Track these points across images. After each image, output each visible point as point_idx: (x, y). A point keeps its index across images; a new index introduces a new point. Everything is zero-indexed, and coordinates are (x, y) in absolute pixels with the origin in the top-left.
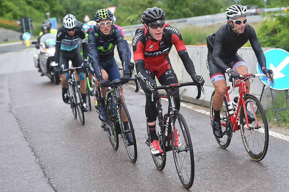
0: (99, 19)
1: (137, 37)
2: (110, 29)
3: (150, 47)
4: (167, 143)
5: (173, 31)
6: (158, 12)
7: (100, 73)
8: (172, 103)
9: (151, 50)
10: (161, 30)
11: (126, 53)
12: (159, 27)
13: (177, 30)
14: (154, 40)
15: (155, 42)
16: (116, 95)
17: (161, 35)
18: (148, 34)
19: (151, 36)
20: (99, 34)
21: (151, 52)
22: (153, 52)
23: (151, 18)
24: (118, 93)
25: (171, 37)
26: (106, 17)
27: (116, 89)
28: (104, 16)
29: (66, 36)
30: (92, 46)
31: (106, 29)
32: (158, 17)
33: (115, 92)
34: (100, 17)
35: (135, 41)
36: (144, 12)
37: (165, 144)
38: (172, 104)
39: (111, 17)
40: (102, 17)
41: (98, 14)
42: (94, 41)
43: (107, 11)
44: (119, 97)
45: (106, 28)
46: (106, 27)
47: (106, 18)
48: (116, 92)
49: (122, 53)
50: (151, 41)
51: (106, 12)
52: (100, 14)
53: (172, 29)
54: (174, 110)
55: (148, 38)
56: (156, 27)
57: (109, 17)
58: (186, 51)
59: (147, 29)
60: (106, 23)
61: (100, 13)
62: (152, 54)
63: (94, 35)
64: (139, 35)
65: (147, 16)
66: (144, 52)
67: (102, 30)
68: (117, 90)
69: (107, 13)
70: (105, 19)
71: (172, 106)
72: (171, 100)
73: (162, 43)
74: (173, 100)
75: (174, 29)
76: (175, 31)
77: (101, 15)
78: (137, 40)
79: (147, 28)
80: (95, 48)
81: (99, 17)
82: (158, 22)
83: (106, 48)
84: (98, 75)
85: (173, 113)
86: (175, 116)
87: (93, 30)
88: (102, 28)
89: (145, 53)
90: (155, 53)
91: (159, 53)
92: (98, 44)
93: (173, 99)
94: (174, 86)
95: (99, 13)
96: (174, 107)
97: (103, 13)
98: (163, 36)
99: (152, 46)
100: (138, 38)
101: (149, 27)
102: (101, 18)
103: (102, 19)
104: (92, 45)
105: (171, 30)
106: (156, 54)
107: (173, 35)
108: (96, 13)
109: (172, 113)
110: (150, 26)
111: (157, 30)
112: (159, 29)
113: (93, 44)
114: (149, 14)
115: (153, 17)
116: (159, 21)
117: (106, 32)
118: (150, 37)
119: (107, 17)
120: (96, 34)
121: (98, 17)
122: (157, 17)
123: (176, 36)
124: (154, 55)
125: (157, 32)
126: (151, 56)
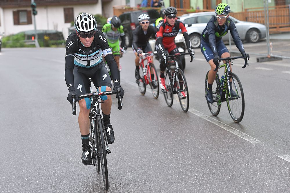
4: (174, 89)
6: (173, 9)
10: (174, 20)
14: (170, 26)
17: (174, 23)
18: (167, 22)
19: (168, 23)
22: (168, 33)
23: (168, 12)
25: (179, 25)
28: (219, 12)
37: (173, 90)
50: (168, 26)
55: (166, 24)
56: (170, 17)
58: (187, 32)
65: (166, 11)
66: (163, 33)
73: (174, 28)
82: (172, 15)
89: (164, 34)
90: (169, 34)
99: (168, 30)
107: (180, 23)
110: (168, 17)
112: (172, 19)
115: (170, 12)
122: (172, 12)
123: (182, 24)
124: (168, 35)
125: (171, 21)
126: (167, 36)
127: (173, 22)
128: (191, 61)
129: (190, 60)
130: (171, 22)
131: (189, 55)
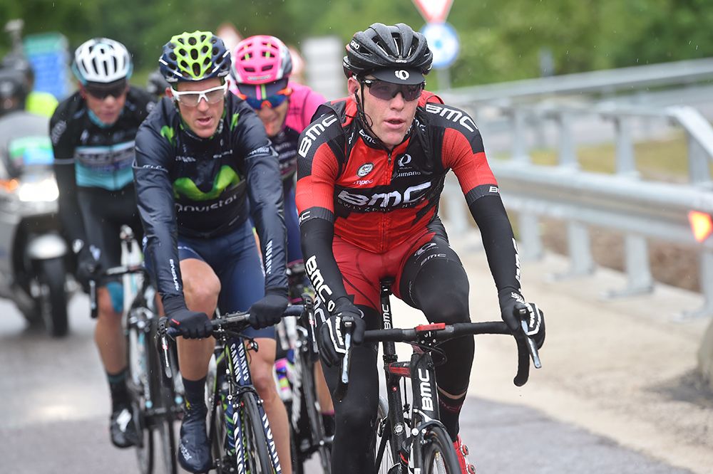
0: (176, 76)
1: (317, 128)
2: (218, 113)
3: (362, 172)
5: (448, 118)
7: (176, 284)
8: (423, 394)
9: (365, 182)
10: (403, 109)
11: (279, 208)
12: (399, 97)
13: (464, 114)
14: (378, 146)
15: (383, 154)
16: (234, 370)
17: (407, 127)
18: (360, 121)
19: (368, 130)
20: (178, 131)
21: (363, 191)
22: (368, 192)
24: (244, 365)
25: (441, 138)
26: (203, 69)
27: (237, 348)
28: (196, 67)
29: (85, 135)
30: (150, 177)
31: (204, 117)
32: (404, 58)
33: (232, 359)
34: (183, 68)
35: (310, 141)
36: (360, 33)
38: (423, 400)
39: (223, 67)
40: (190, 71)
41: (174, 57)
42: (158, 157)
43: (210, 47)
44: (245, 378)
45: (204, 113)
46: (203, 107)
47: (206, 76)
48: (235, 359)
49: (261, 209)
50: (364, 148)
51: (205, 49)
52: (180, 58)
53: (448, 113)
54: (427, 419)
55: (357, 136)
57: (218, 71)
59: (357, 96)
60: (202, 94)
61: (183, 52)
62: (365, 198)
63: (157, 135)
64: (324, 122)
65: (363, 49)
66: (337, 189)
67: (190, 119)
68: (238, 353)
69: (209, 54)
70: (201, 77)
71: (424, 408)
72: (422, 385)
73: (406, 159)
74: (429, 385)
75: (453, 112)
76: (455, 120)
77: (184, 64)
78: (314, 138)
79: (359, 93)
80: (160, 184)
81: (179, 71)
82: (399, 74)
83: (207, 186)
84: (168, 292)
85: (424, 431)
86: (429, 445)
87: (157, 115)
88: (189, 109)
89: (343, 195)
90: (376, 196)
91: (393, 199)
92: (173, 170)
93: (428, 379)
94: (432, 331)
95: (176, 51)
96: (432, 409)
97: (194, 54)
98: (412, 136)
99: (368, 168)
100: (319, 134)
101: (365, 91)
102: (183, 73)
103: (190, 79)
104: (149, 174)
105: (442, 115)
106: (381, 200)
107: (450, 133)
108: (168, 52)
109: (420, 432)
110: (369, 85)
111: (392, 105)
112: (398, 101)
113: (153, 170)
114: (372, 43)
115: (386, 55)
116: (403, 73)
117: (205, 127)
118: (366, 132)
119: (208, 72)
120: (168, 132)
121: (174, 67)
122: (400, 57)
123: (461, 135)
124: (372, 203)
125: (393, 115)
126: (362, 210)
127: (399, 122)
128: (521, 379)
129: (514, 371)
130: (391, 121)
131: (510, 341)
